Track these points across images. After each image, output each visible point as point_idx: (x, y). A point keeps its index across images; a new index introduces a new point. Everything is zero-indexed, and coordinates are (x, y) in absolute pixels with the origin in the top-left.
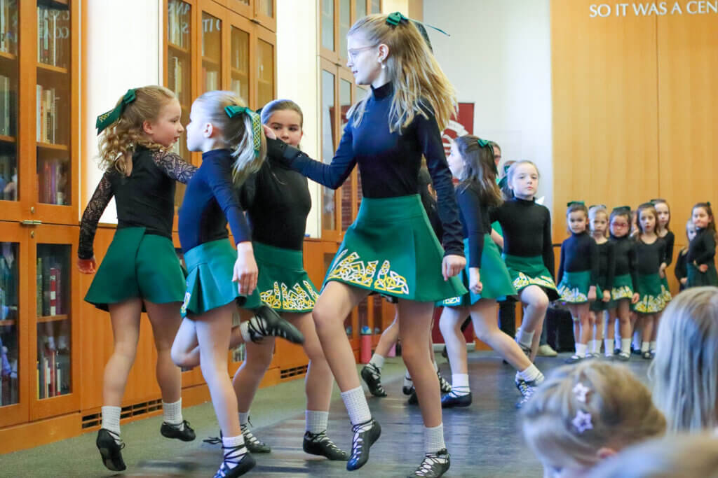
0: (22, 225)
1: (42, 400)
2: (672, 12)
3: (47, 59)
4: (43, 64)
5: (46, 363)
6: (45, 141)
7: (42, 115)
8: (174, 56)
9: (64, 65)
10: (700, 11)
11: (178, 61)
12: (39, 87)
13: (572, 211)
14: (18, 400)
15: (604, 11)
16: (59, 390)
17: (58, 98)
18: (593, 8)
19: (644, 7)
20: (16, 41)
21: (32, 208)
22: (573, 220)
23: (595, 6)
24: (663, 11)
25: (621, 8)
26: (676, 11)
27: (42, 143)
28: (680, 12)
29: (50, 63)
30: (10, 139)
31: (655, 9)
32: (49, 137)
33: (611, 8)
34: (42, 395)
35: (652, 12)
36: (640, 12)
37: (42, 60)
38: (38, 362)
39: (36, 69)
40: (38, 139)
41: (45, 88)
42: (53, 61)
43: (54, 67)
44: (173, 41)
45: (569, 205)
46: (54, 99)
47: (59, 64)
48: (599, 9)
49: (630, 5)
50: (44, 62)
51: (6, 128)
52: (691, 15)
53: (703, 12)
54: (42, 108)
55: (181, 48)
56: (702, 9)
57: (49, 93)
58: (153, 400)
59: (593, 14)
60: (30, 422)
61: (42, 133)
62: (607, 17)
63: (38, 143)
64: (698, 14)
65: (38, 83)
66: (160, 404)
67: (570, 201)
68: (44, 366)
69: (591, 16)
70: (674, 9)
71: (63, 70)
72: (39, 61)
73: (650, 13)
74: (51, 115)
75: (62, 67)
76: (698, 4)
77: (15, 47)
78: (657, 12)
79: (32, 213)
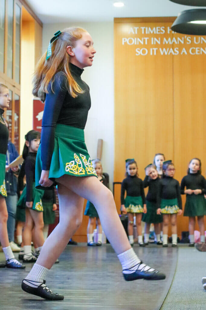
2: (182, 53)
10: (197, 53)
13: (129, 164)
15: (144, 52)
18: (138, 50)
19: (166, 50)
22: (130, 169)
23: (139, 49)
24: (176, 53)
25: (153, 51)
26: (184, 53)
28: (186, 53)
31: (173, 52)
33: (148, 50)
35: (171, 53)
36: (164, 53)
45: (127, 161)
48: (141, 51)
49: (159, 49)
52: (192, 55)
53: (199, 54)
56: (198, 52)
59: (138, 53)
62: (146, 55)
64: (196, 54)
67: (127, 159)
69: (137, 55)
70: (183, 52)
73: (169, 54)
76: (195, 49)
78: (173, 53)
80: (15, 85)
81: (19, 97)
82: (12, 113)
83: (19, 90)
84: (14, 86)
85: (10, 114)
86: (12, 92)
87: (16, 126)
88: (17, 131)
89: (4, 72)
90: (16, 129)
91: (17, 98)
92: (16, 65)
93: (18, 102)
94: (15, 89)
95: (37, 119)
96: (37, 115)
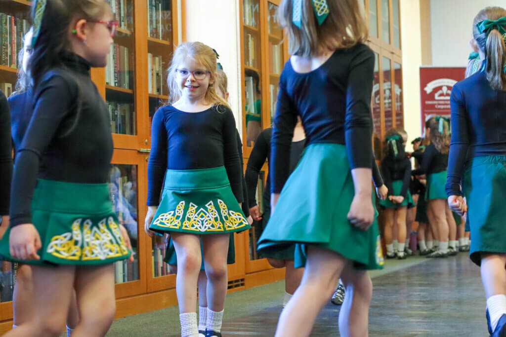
0: (139, 152)
1: (157, 277)
3: (155, 35)
4: (151, 38)
5: (159, 252)
6: (155, 93)
7: (152, 74)
8: (248, 33)
9: (168, 39)
11: (251, 37)
12: (150, 55)
14: (139, 278)
16: (169, 271)
17: (164, 63)
20: (132, 22)
21: (146, 141)
27: (153, 94)
29: (157, 37)
30: (130, 91)
32: (158, 90)
34: (156, 274)
37: (152, 35)
38: (153, 251)
39: (147, 42)
40: (150, 91)
41: (154, 56)
42: (159, 36)
43: (160, 40)
44: (247, 23)
46: (161, 63)
47: (163, 38)
50: (153, 37)
51: (126, 84)
54: (152, 70)
55: (254, 28)
57: (157, 59)
58: (237, 279)
60: (147, 293)
61: (153, 87)
63: (149, 94)
65: (149, 51)
66: (242, 282)
68: (157, 253)
71: (167, 43)
72: (149, 36)
74: (160, 75)
75: (166, 40)
77: (131, 26)
79: (146, 143)
80: (394, 51)
81: (401, 66)
82: (391, 85)
83: (400, 57)
84: (392, 53)
85: (390, 87)
86: (390, 60)
87: (397, 102)
88: (399, 109)
89: (378, 37)
90: (398, 106)
91: (397, 67)
92: (393, 26)
93: (399, 73)
94: (394, 56)
95: (425, 92)
96: (425, 86)
